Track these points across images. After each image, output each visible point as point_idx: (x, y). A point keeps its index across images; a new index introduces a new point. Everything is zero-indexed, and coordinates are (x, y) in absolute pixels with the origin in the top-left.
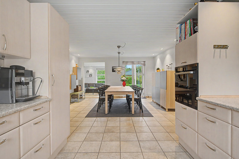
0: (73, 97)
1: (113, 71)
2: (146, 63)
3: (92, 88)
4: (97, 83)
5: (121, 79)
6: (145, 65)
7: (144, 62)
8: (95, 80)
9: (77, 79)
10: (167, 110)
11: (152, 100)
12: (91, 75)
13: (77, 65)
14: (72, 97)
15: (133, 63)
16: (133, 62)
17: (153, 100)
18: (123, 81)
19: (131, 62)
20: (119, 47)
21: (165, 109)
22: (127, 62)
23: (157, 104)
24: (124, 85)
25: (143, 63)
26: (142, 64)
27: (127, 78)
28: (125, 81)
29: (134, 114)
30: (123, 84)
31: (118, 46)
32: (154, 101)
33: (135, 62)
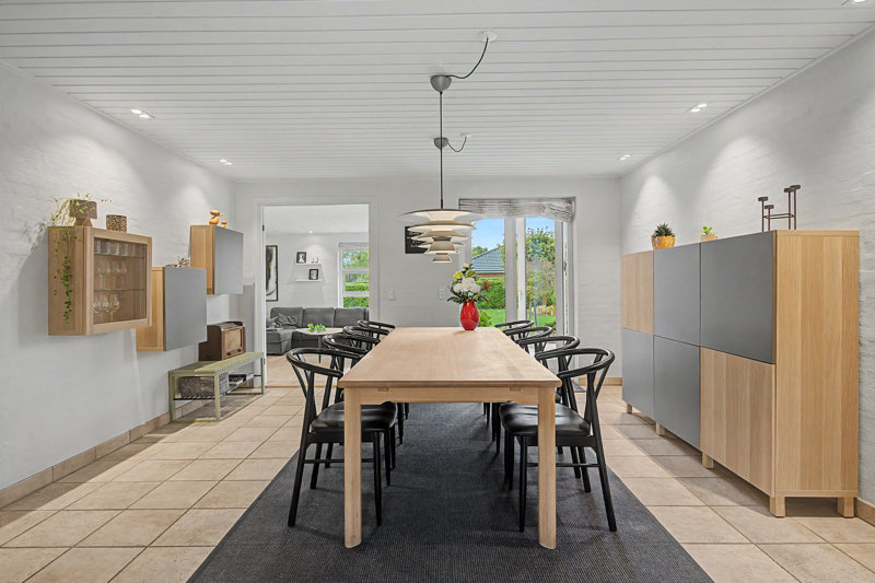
0: (187, 388)
1: (412, 247)
2: (580, 208)
3: (315, 333)
4: (340, 306)
5: (452, 290)
6: (572, 218)
7: (570, 200)
8: (332, 294)
9: (211, 291)
10: (780, 508)
11: (625, 404)
12: (314, 273)
13: (216, 215)
14: (180, 390)
15: (511, 206)
16: (510, 201)
17: (630, 407)
18: (462, 298)
19: (500, 201)
20: (440, 82)
21: (762, 499)
22: (481, 201)
23: (668, 435)
24: (470, 322)
25: (562, 205)
26: (556, 213)
27: (486, 287)
28: (472, 302)
29: (552, 546)
30: (463, 317)
31: (434, 79)
32: (634, 410)
33: (522, 204)
